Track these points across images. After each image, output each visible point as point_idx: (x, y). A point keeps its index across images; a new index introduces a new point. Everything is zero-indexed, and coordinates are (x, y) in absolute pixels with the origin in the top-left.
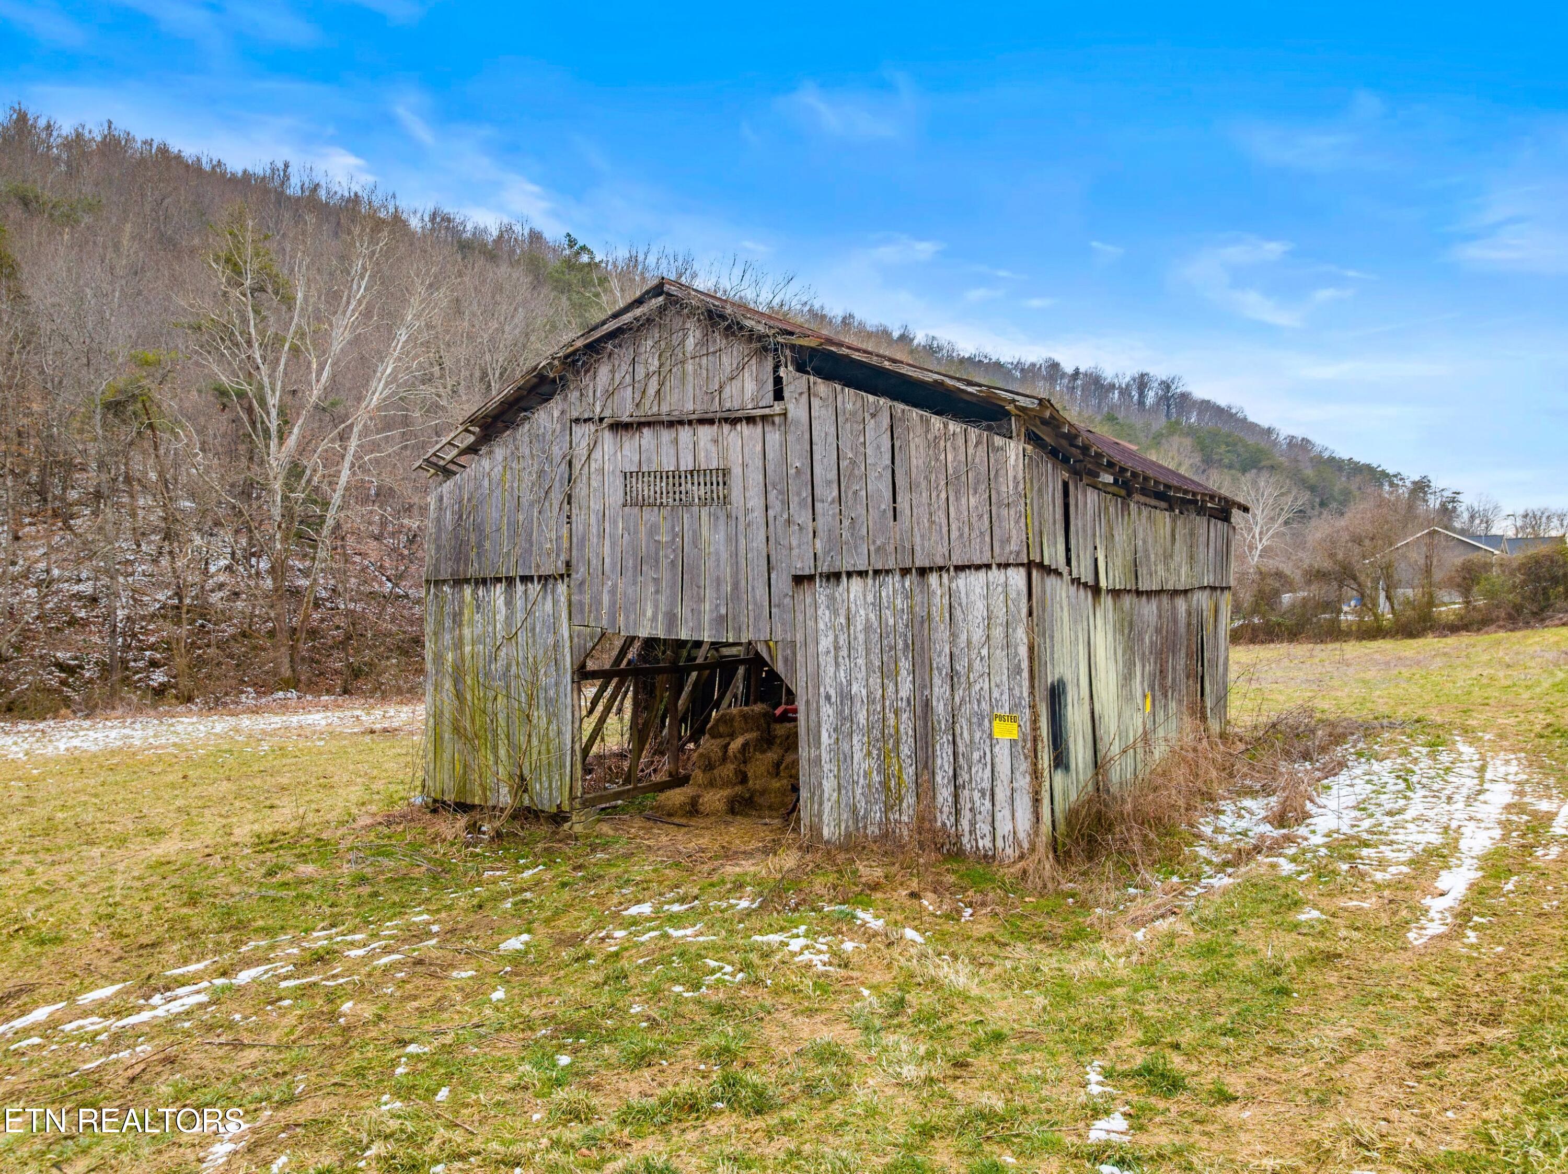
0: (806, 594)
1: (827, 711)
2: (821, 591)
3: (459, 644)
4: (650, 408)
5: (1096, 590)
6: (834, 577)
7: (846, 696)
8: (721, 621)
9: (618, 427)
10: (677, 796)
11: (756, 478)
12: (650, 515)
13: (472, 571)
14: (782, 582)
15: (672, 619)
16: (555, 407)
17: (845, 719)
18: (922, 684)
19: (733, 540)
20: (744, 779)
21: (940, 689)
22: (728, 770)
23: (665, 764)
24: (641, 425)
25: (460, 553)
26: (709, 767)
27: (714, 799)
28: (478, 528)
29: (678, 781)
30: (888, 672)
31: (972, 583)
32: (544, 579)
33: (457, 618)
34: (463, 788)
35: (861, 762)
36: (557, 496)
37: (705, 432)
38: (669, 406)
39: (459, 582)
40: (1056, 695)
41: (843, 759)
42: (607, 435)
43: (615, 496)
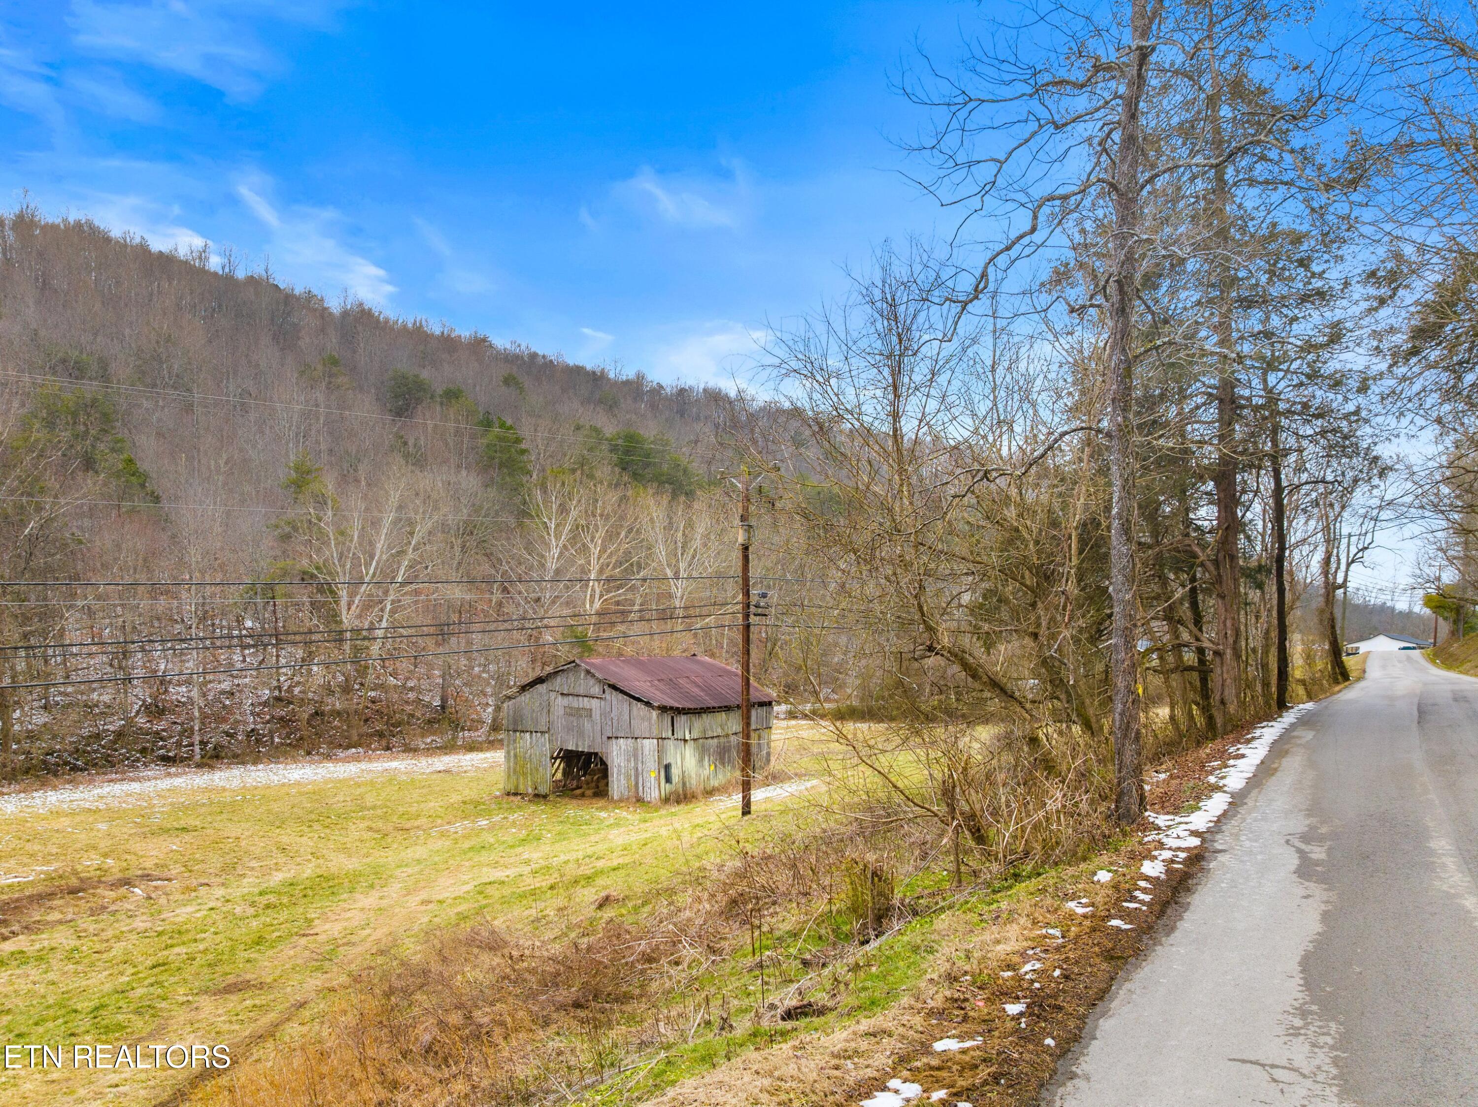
0: (610, 741)
1: (615, 770)
2: (614, 741)
3: (515, 749)
4: (571, 691)
5: (685, 741)
6: (617, 738)
7: (619, 766)
8: (589, 746)
9: (562, 694)
10: (578, 792)
11: (598, 712)
12: (571, 718)
13: (520, 728)
14: (605, 738)
15: (577, 745)
16: (544, 686)
17: (619, 771)
18: (636, 763)
19: (593, 727)
20: (598, 787)
21: (640, 765)
22: (593, 784)
23: (575, 783)
24: (568, 695)
25: (515, 722)
26: (588, 784)
27: (589, 792)
28: (521, 716)
29: (578, 787)
30: (629, 761)
31: (646, 741)
32: (542, 732)
33: (515, 741)
34: (517, 787)
35: (623, 782)
36: (545, 711)
37: (586, 699)
38: (575, 692)
39: (515, 731)
40: (667, 767)
41: (619, 780)
42: (560, 697)
43: (561, 712)
